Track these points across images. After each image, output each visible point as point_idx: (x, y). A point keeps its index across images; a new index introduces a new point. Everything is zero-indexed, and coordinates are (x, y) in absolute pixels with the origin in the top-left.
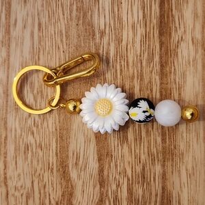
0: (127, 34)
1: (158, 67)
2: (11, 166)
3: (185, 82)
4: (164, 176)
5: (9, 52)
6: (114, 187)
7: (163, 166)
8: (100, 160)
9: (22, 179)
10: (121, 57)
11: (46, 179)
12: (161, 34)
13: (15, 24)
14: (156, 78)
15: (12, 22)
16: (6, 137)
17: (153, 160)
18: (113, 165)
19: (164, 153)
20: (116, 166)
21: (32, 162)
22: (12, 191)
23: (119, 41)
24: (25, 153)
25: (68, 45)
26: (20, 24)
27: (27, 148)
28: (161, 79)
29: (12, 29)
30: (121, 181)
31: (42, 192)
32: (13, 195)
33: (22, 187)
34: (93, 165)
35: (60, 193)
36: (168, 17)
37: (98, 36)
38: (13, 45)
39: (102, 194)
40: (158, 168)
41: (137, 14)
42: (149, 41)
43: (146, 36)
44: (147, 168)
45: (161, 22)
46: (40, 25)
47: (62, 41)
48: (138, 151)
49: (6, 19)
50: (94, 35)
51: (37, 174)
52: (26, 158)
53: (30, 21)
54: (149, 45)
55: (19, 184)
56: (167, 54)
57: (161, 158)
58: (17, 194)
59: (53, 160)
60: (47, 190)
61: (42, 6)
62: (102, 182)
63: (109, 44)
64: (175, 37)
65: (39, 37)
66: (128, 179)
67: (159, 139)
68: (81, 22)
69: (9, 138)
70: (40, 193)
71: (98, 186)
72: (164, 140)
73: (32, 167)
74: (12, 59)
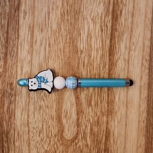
0: (94, 54)
1: (107, 71)
2: (31, 117)
4: (107, 123)
5: (32, 57)
6: (84, 127)
7: (107, 118)
8: (77, 114)
9: (37, 123)
10: (90, 64)
11: (50, 123)
12: (110, 55)
13: (36, 43)
15: (34, 41)
16: (29, 102)
17: (103, 115)
18: (84, 117)
19: (108, 111)
20: (85, 117)
21: (43, 115)
22: (31, 130)
23: (90, 56)
24: (39, 110)
25: (64, 56)
26: (38, 42)
27: (40, 107)
29: (34, 44)
30: (87, 125)
31: (48, 130)
33: (37, 127)
34: (74, 116)
35: (57, 130)
36: (114, 47)
37: (79, 53)
38: (34, 54)
39: (78, 131)
40: (105, 119)
41: (99, 44)
43: (103, 55)
44: (100, 119)
45: (110, 49)
46: (49, 44)
47: (61, 54)
48: (96, 110)
49: (31, 39)
50: (77, 52)
51: (45, 121)
52: (40, 113)
53: (44, 41)
54: (104, 60)
55: (35, 126)
56: (112, 64)
57: (106, 114)
58: (34, 131)
59: (54, 114)
60: (50, 129)
61: (51, 34)
62: (78, 125)
63: (85, 58)
64: (116, 57)
65: (49, 51)
66: (91, 124)
67: (106, 105)
68: (71, 45)
69: (31, 102)
71: (76, 127)
72: (108, 106)
73: (43, 117)
74: (33, 61)
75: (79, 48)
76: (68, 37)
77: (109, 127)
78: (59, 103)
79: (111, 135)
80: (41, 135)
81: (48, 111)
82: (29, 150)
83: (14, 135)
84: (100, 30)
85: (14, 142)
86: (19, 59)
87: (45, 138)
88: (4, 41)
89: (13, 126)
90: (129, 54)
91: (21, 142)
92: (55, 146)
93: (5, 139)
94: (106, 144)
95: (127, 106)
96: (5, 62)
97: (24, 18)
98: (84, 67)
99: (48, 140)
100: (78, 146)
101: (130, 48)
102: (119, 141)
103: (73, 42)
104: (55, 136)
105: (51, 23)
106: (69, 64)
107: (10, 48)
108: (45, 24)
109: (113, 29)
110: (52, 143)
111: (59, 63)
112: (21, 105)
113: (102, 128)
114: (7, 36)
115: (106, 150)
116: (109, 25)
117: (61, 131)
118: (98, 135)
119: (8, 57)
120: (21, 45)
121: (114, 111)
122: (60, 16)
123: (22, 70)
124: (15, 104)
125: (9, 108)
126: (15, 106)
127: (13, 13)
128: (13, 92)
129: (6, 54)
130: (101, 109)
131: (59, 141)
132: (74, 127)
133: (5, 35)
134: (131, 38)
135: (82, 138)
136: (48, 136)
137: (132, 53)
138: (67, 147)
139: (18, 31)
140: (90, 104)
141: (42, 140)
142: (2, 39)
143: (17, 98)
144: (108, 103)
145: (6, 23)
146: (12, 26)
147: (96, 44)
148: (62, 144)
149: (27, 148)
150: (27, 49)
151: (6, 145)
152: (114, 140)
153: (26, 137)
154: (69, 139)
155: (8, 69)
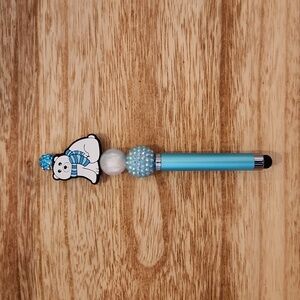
0: (189, 94)
1: (218, 127)
3: (243, 141)
4: (224, 229)
5: (67, 107)
6: (178, 241)
7: (223, 219)
8: (164, 216)
9: (85, 238)
10: (184, 115)
11: (110, 237)
12: (222, 94)
13: (74, 78)
14: (217, 137)
15: (70, 74)
16: (66, 196)
17: (214, 214)
18: (176, 220)
19: (224, 207)
20: (180, 221)
21: (95, 221)
22: (74, 251)
23: (182, 100)
24: (87, 211)
25: (131, 102)
26: (78, 77)
27: (89, 206)
28: (221, 138)
30: (185, 235)
32: (75, 255)
33: (84, 246)
34: (158, 221)
35: (124, 250)
36: (228, 79)
37: (160, 93)
38: (71, 100)
39: (166, 248)
40: (218, 221)
41: (199, 75)
42: (211, 100)
43: (207, 96)
44: (209, 222)
45: (221, 83)
46: (100, 79)
47: (124, 97)
48: (200, 206)
49: (63, 71)
50: (157, 93)
51: (101, 232)
52: (89, 217)
53: (89, 75)
54: (210, 106)
55: (82, 243)
56: (227, 113)
57: (221, 212)
58: (80, 253)
59: (117, 217)
60: (111, 247)
61: (103, 60)
62: (166, 238)
63: (172, 102)
64: (234, 98)
65: (100, 93)
66: (191, 233)
67: (219, 195)
68: (144, 79)
69: (69, 196)
70: (104, 251)
71: (163, 241)
72: (223, 195)
74: (70, 114)
75: (159, 83)
76: (137, 63)
77: (229, 238)
78: (125, 195)
79: (233, 253)
80: (94, 261)
81: (104, 212)
82: (72, 291)
83: (40, 264)
84: (199, 46)
85: (41, 278)
86: (41, 112)
87: (102, 268)
88: (9, 78)
89: (37, 246)
90: (259, 90)
91: (54, 276)
92: (123, 281)
93: (22, 272)
94: (223, 272)
95: (260, 194)
96: (15, 120)
97: (48, 31)
98: (171, 121)
99: (108, 269)
100: (168, 279)
101: (260, 80)
102: (248, 265)
103: (147, 73)
104: (122, 260)
105: (102, 37)
106: (141, 117)
107: (22, 92)
108: (90, 40)
109: (226, 43)
110: (117, 275)
111: (122, 115)
112: (51, 203)
113: (214, 240)
114: (16, 67)
115: (225, 283)
116: (217, 36)
117: (133, 250)
118: (207, 254)
119: (20, 108)
120: (44, 84)
121: (235, 205)
122: (118, 23)
123: (48, 134)
124: (38, 202)
125: (26, 210)
126: (38, 206)
127: (24, 22)
128: (33, 179)
129: (15, 104)
130: (210, 203)
131: (130, 271)
132: (159, 242)
133: (12, 66)
134: (260, 59)
135: (175, 262)
136: (107, 263)
137: (265, 88)
138: (147, 281)
139: (37, 57)
140: (187, 195)
141: (97, 271)
142: (7, 75)
143: (42, 190)
144: (223, 190)
145: (13, 41)
146: (24, 47)
147: (194, 73)
148: (137, 277)
149: (67, 287)
150: (57, 91)
151: (24, 284)
152: (239, 264)
153: (64, 266)
154: (150, 265)
155: (21, 132)
